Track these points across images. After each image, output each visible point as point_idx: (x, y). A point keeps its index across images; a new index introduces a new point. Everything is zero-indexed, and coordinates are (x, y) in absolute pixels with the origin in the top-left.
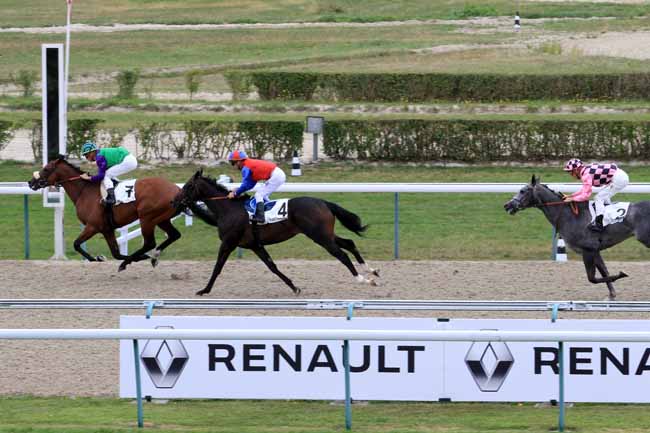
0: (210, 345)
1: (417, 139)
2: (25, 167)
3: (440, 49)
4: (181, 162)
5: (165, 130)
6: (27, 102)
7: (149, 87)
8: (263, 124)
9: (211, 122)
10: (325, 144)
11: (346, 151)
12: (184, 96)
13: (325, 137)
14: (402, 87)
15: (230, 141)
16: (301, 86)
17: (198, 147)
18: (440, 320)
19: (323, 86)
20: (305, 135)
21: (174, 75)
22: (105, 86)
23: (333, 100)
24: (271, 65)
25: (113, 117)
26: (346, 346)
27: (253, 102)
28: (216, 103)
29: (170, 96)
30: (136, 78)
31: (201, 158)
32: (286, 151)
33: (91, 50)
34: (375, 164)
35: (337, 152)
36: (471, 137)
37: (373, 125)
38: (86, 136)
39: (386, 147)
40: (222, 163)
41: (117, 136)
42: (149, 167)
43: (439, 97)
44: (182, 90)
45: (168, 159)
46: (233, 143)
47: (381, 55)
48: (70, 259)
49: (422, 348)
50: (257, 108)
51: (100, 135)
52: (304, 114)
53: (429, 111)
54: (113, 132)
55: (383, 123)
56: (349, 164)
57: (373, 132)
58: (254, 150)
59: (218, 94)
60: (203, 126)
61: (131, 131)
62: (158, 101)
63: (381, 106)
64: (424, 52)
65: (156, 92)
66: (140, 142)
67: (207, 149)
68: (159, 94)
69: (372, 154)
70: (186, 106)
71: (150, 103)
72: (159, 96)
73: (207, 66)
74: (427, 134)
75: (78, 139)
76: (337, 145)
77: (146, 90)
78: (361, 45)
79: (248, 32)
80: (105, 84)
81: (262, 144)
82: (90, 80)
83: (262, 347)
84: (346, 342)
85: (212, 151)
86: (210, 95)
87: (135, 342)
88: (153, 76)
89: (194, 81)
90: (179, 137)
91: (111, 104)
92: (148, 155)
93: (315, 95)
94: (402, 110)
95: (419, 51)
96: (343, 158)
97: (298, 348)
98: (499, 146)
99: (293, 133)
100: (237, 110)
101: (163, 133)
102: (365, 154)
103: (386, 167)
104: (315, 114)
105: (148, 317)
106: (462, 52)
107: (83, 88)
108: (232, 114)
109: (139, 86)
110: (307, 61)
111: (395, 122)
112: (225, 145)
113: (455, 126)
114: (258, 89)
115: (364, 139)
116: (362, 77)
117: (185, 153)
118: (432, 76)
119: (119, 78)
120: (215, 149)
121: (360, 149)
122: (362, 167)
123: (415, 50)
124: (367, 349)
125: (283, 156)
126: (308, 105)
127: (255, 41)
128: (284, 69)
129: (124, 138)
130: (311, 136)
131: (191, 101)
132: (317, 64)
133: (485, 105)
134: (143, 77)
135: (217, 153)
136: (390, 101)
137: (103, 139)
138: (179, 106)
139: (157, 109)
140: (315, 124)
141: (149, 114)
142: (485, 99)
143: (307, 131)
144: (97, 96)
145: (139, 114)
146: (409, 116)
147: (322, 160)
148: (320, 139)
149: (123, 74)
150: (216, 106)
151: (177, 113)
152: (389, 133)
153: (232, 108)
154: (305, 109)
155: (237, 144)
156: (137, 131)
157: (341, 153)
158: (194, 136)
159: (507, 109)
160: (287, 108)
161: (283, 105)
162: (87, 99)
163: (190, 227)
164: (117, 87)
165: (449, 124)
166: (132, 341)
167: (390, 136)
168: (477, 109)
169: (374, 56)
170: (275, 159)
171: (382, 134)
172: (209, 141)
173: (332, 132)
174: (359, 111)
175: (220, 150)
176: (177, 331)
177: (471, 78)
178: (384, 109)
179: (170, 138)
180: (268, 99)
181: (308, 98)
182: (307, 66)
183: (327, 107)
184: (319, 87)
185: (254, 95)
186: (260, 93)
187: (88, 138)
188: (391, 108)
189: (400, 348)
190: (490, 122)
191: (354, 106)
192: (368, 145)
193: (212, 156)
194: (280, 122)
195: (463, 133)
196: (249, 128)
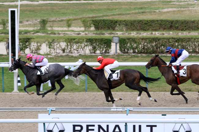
0: (73, 125)
1: (155, 45)
2: (3, 56)
3: (166, 10)
4: (64, 54)
5: (57, 42)
6: (5, 31)
7: (52, 26)
8: (96, 40)
9: (76, 39)
10: (120, 47)
11: (128, 50)
12: (65, 29)
13: (120, 44)
14: (150, 25)
15: (83, 46)
16: (111, 25)
17: (71, 48)
18: (163, 115)
19: (119, 25)
20: (112, 44)
21: (62, 21)
22: (34, 25)
23: (123, 30)
24: (100, 17)
25: (38, 37)
26: (126, 125)
27: (92, 31)
28: (78, 31)
29: (60, 29)
30: (47, 22)
31: (72, 53)
32: (105, 50)
33: (30, 11)
34: (139, 55)
35: (125, 50)
36: (177, 44)
37: (138, 40)
38: (27, 44)
39: (144, 48)
40: (80, 55)
41: (39, 44)
42: (51, 57)
43: (164, 29)
44: (65, 27)
45: (59, 53)
46: (84, 47)
47: (143, 12)
48: (20, 92)
49: (156, 126)
50: (94, 33)
51: (32, 44)
52: (112, 35)
53: (161, 34)
54: (37, 43)
55: (143, 39)
56: (129, 55)
57: (138, 42)
58: (92, 50)
59: (79, 28)
60: (73, 40)
61: (45, 42)
62: (55, 31)
63: (142, 32)
64: (159, 11)
65: (55, 27)
66: (48, 46)
67: (74, 49)
68: (56, 28)
69: (138, 51)
70: (66, 33)
71: (52, 31)
72: (56, 29)
73: (75, 17)
74: (159, 43)
75: (24, 46)
76: (125, 48)
77: (51, 27)
78: (135, 9)
79: (91, 4)
80: (35, 24)
81: (95, 47)
82: (29, 22)
83: (94, 126)
84: (126, 123)
85: (76, 50)
86: (75, 28)
87: (44, 124)
88: (53, 21)
89: (69, 23)
90: (63, 45)
91: (37, 32)
92: (51, 52)
93: (116, 28)
94: (150, 34)
95: (157, 11)
96: (127, 53)
97: (108, 126)
98: (188, 48)
99: (107, 43)
100: (86, 34)
101: (57, 43)
102: (135, 51)
103: (143, 56)
104: (116, 35)
105: (49, 114)
106: (174, 11)
107: (26, 26)
108: (84, 36)
109: (48, 25)
110: (114, 15)
111: (147, 38)
112: (81, 48)
113: (170, 40)
114: (94, 26)
115: (135, 45)
116: (135, 21)
117: (66, 51)
118: (162, 21)
119: (40, 22)
120: (77, 49)
121: (133, 49)
122: (134, 56)
123: (155, 11)
124: (134, 126)
125: (103, 52)
126: (113, 32)
127: (94, 7)
128: (105, 18)
129: (42, 45)
130: (115, 44)
131: (68, 31)
132: (117, 16)
133: (183, 32)
134: (50, 21)
135: (78, 51)
136: (145, 30)
137: (34, 46)
138: (64, 32)
139: (55, 34)
140: (116, 40)
141: (52, 35)
142: (182, 30)
143: (113, 42)
144: (31, 29)
145: (48, 35)
146: (153, 36)
147: (119, 54)
148: (118, 45)
149: (41, 20)
150: (78, 33)
151: (63, 35)
152: (145, 43)
153: (84, 33)
154: (113, 34)
155: (86, 47)
156: (47, 42)
157: (126, 51)
158: (69, 44)
159: (191, 33)
160: (105, 33)
161: (104, 32)
162: (28, 30)
163: (67, 79)
164: (40, 25)
165: (168, 39)
166: (43, 123)
167: (145, 44)
168: (179, 33)
169: (140, 13)
170: (101, 53)
171: (142, 43)
172: (75, 46)
173: (122, 42)
174: (134, 34)
175: (79, 49)
176: (60, 120)
177: (177, 21)
178: (143, 33)
179: (60, 45)
180: (98, 30)
181: (114, 29)
182: (114, 17)
183: (121, 33)
184: (118, 25)
185: (93, 28)
186: (95, 27)
187: (28, 45)
188: (146, 33)
189: (147, 126)
190: (184, 38)
191: (132, 32)
192: (137, 48)
193: (76, 52)
194: (102, 39)
195: (173, 43)
196: (90, 41)
